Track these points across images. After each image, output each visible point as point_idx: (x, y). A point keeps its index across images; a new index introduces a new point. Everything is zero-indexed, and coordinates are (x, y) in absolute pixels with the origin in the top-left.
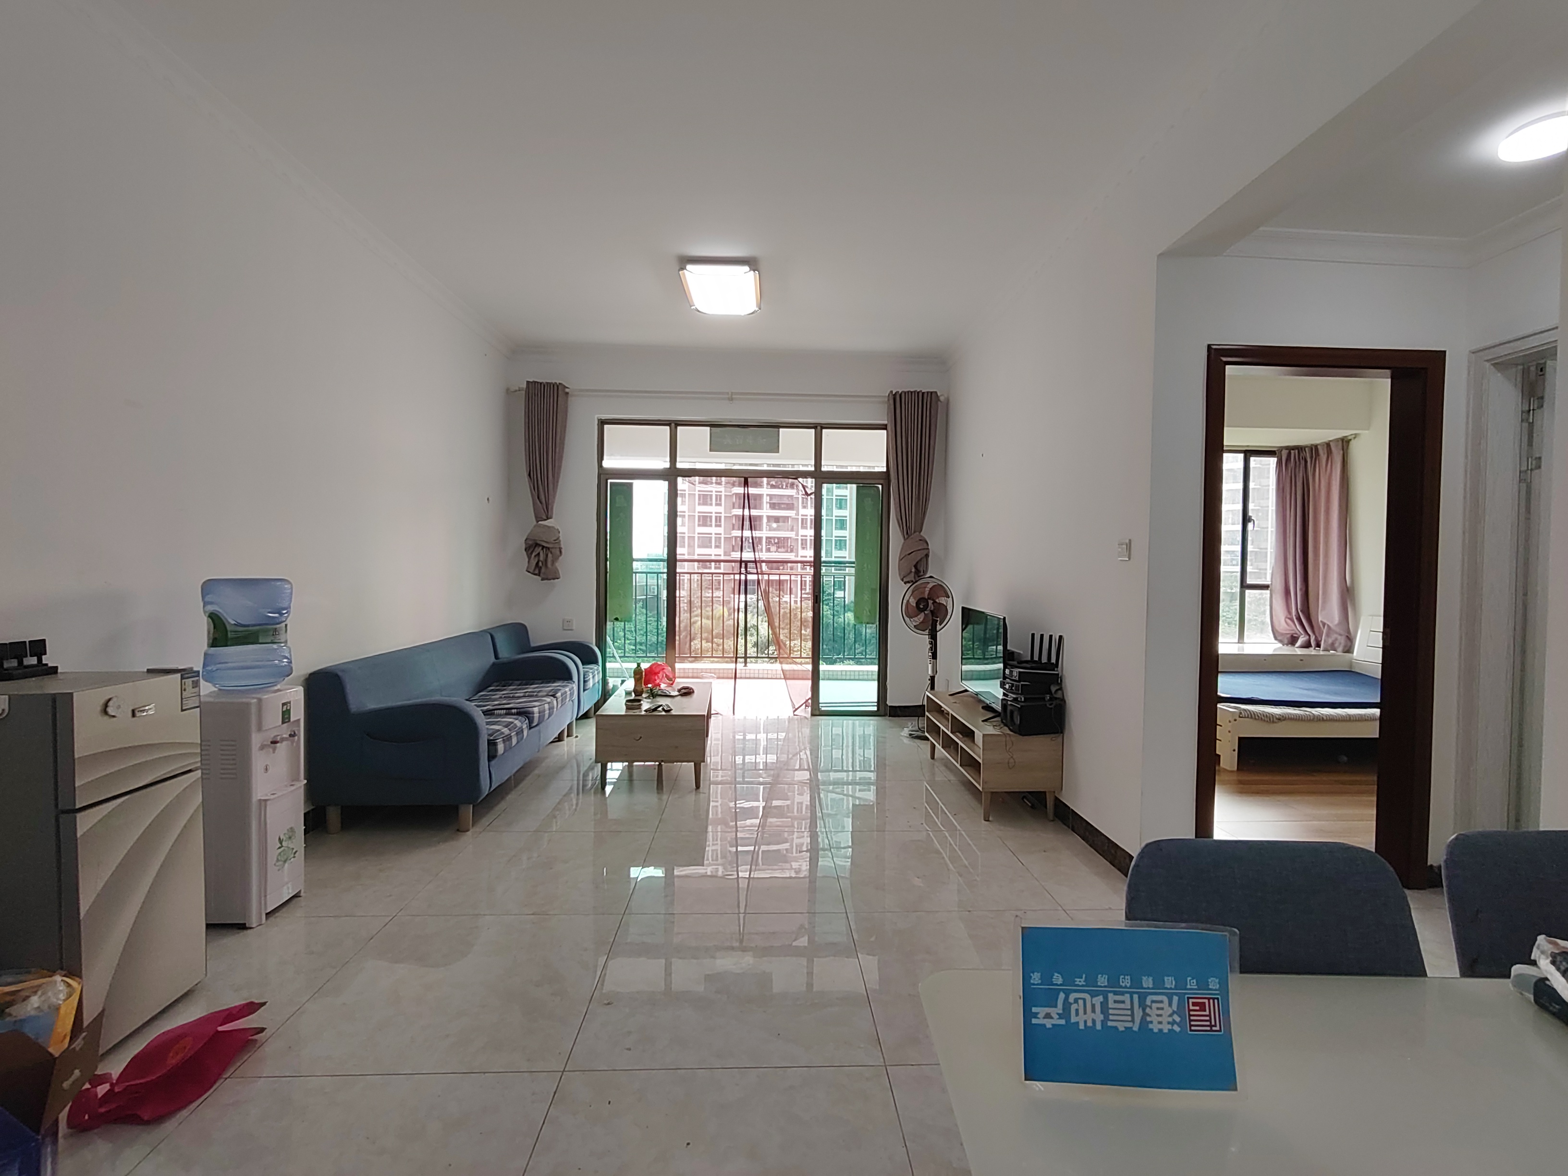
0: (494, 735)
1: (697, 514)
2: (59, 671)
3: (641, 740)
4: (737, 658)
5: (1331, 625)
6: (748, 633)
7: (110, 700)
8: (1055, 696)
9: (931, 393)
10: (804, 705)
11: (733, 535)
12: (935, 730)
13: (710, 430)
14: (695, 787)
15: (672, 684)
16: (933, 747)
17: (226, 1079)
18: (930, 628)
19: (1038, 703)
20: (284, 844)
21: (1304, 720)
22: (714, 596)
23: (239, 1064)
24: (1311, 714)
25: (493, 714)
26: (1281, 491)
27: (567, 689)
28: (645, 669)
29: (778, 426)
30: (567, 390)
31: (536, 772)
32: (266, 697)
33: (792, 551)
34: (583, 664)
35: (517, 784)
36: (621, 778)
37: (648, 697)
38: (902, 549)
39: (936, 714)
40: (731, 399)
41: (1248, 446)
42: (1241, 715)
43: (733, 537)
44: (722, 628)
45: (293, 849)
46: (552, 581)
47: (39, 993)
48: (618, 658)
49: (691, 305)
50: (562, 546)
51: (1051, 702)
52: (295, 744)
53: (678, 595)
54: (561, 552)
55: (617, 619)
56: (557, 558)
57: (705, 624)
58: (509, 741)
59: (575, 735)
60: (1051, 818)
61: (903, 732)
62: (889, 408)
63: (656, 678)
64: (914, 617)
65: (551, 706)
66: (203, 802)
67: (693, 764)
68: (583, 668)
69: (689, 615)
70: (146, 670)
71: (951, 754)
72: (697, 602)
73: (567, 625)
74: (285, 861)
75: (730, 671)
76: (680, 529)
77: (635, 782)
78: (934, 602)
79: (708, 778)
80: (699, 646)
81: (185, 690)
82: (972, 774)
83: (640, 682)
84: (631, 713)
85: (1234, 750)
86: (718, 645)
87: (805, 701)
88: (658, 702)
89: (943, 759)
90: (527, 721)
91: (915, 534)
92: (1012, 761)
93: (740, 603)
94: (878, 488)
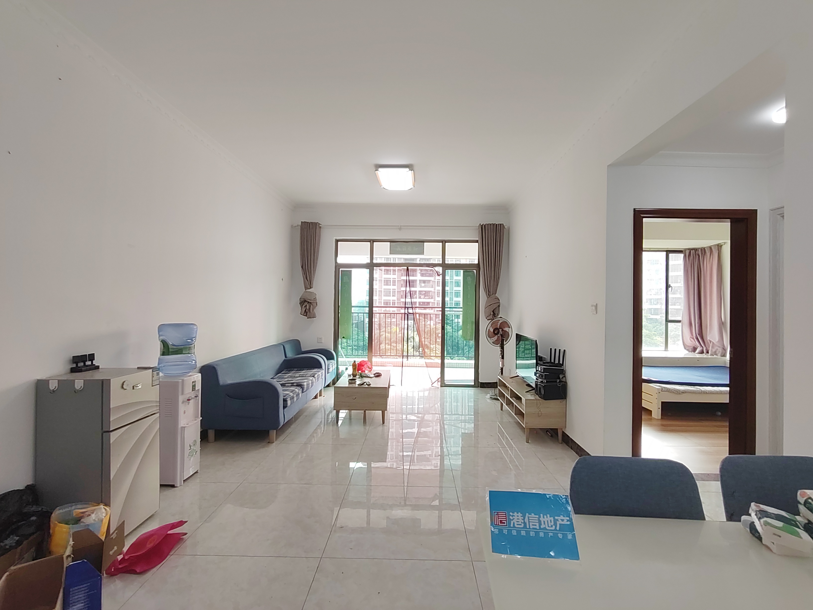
0: (286, 396)
1: (383, 279)
2: (100, 367)
3: (356, 399)
4: (403, 356)
5: (714, 342)
6: (409, 341)
7: (124, 382)
8: (562, 380)
9: (501, 224)
10: (437, 381)
11: (401, 290)
12: (502, 395)
13: (390, 244)
14: (382, 423)
15: (371, 371)
16: (502, 404)
17: (171, 555)
18: (500, 343)
19: (553, 384)
20: (192, 448)
21: (696, 393)
22: (392, 321)
23: (176, 549)
24: (700, 390)
25: (285, 386)
26: (686, 271)
27: (320, 373)
28: (358, 363)
29: (423, 242)
30: (320, 226)
31: (305, 414)
32: (185, 379)
33: (432, 298)
34: (327, 360)
35: (295, 421)
36: (346, 418)
37: (359, 378)
38: (486, 302)
39: (503, 388)
40: (400, 229)
41: (668, 248)
42: (662, 390)
43: (401, 291)
44: (396, 338)
45: (195, 450)
46: (312, 319)
47: (95, 513)
48: (344, 356)
49: (381, 185)
50: (317, 302)
51: (559, 383)
52: (197, 401)
53: (373, 321)
54: (317, 304)
55: (344, 337)
56: (315, 308)
57: (387, 336)
58: (293, 399)
59: (323, 396)
60: (561, 442)
61: (487, 396)
62: (479, 232)
63: (363, 367)
64: (492, 338)
65: (312, 381)
66: (160, 428)
67: (381, 411)
68: (328, 362)
69: (379, 331)
70: (137, 367)
71: (511, 408)
72: (383, 324)
73: (319, 340)
74: (192, 456)
75: (400, 363)
76: (375, 287)
77: (352, 420)
78: (503, 330)
79: (389, 419)
80: (384, 347)
81: (153, 377)
82: (520, 418)
83: (355, 370)
84: (351, 386)
85: (659, 408)
86: (394, 347)
87: (437, 379)
88: (364, 380)
89: (507, 411)
90: (301, 389)
91: (493, 295)
92: (540, 412)
93: (405, 325)
94: (474, 272)
